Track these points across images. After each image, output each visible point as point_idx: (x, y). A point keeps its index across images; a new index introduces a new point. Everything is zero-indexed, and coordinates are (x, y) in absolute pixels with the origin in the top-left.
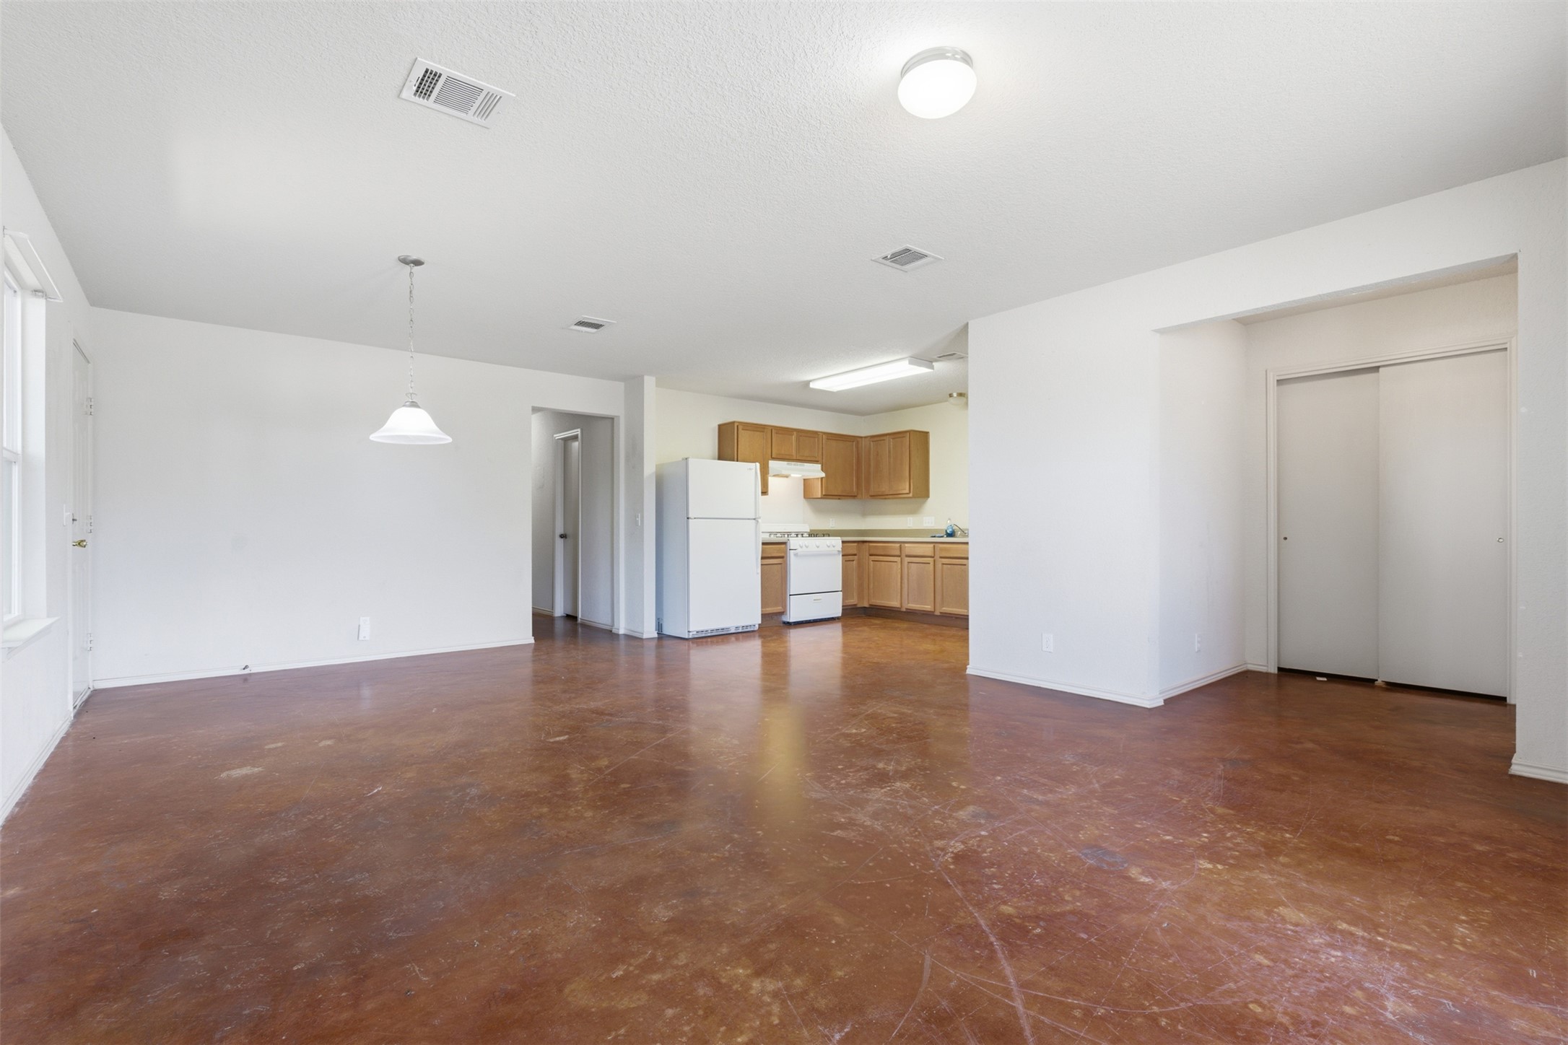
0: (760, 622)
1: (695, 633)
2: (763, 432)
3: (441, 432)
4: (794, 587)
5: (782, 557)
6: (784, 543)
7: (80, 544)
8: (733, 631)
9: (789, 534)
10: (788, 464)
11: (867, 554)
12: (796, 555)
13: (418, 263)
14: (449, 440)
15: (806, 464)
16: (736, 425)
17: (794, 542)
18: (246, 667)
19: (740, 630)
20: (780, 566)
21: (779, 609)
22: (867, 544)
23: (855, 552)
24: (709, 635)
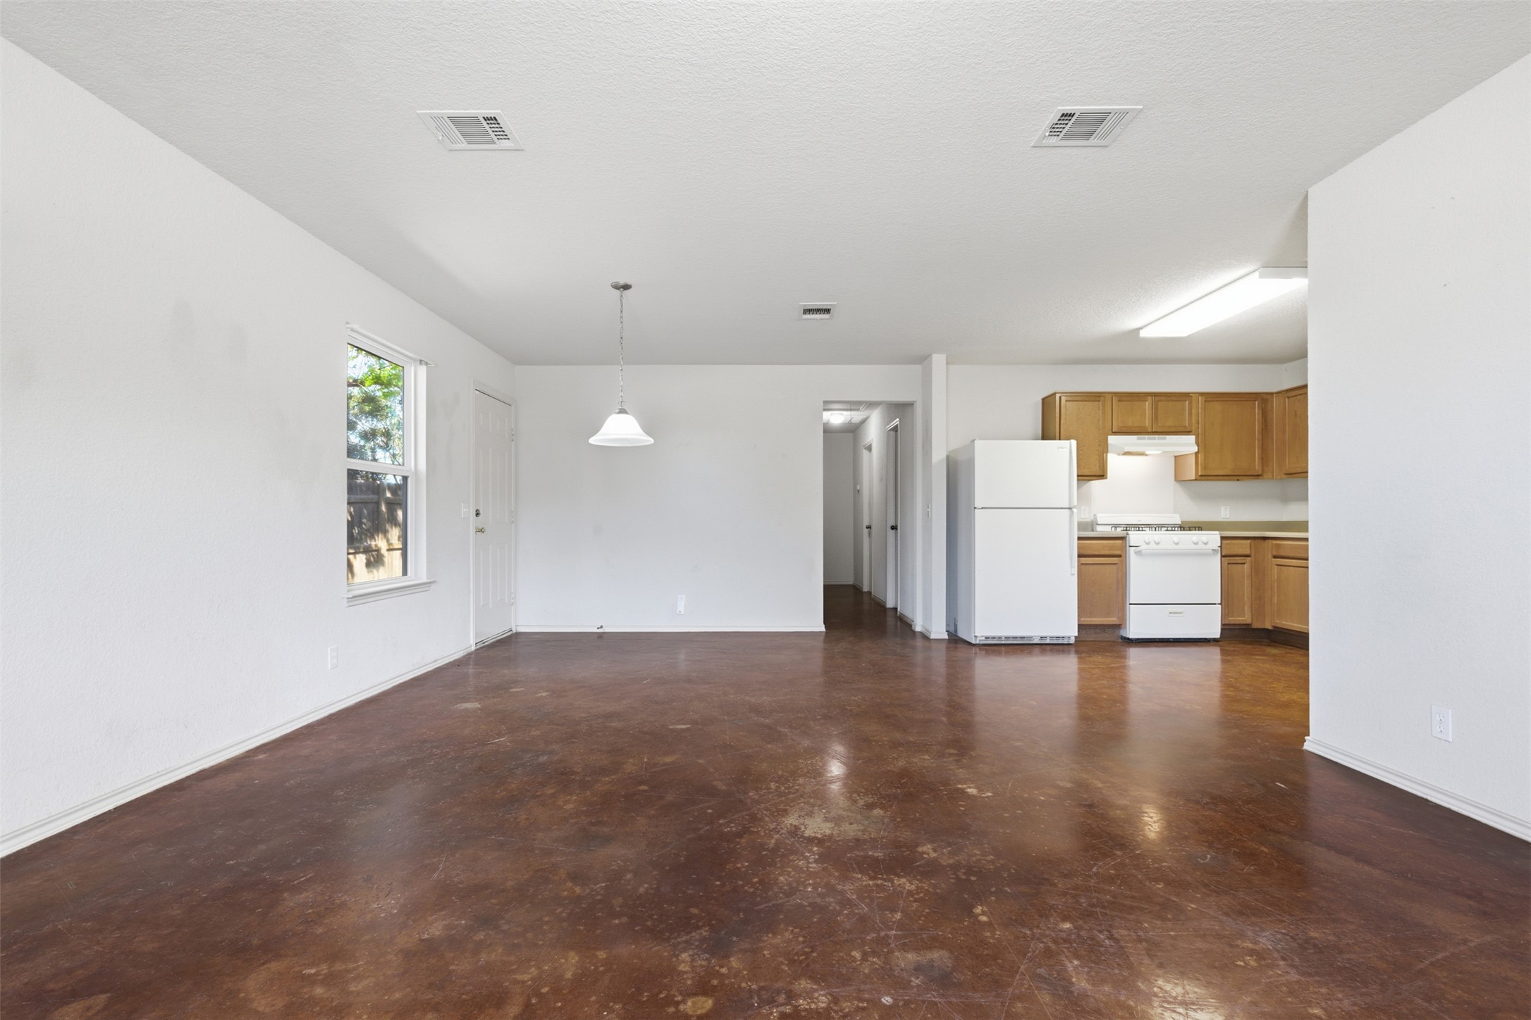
0: (1077, 635)
1: (984, 638)
2: (1099, 401)
3: (643, 433)
4: (1134, 594)
5: (1119, 556)
6: (1123, 538)
7: (481, 531)
8: (1037, 641)
9: (1127, 527)
10: (1138, 439)
11: (1270, 556)
12: (1139, 553)
13: (626, 287)
14: (651, 441)
15: (1168, 437)
16: (1058, 396)
17: (1134, 537)
18: (601, 627)
19: (1048, 641)
20: (1114, 566)
21: (1113, 620)
22: (1270, 541)
23: (1248, 552)
24: (1003, 642)
